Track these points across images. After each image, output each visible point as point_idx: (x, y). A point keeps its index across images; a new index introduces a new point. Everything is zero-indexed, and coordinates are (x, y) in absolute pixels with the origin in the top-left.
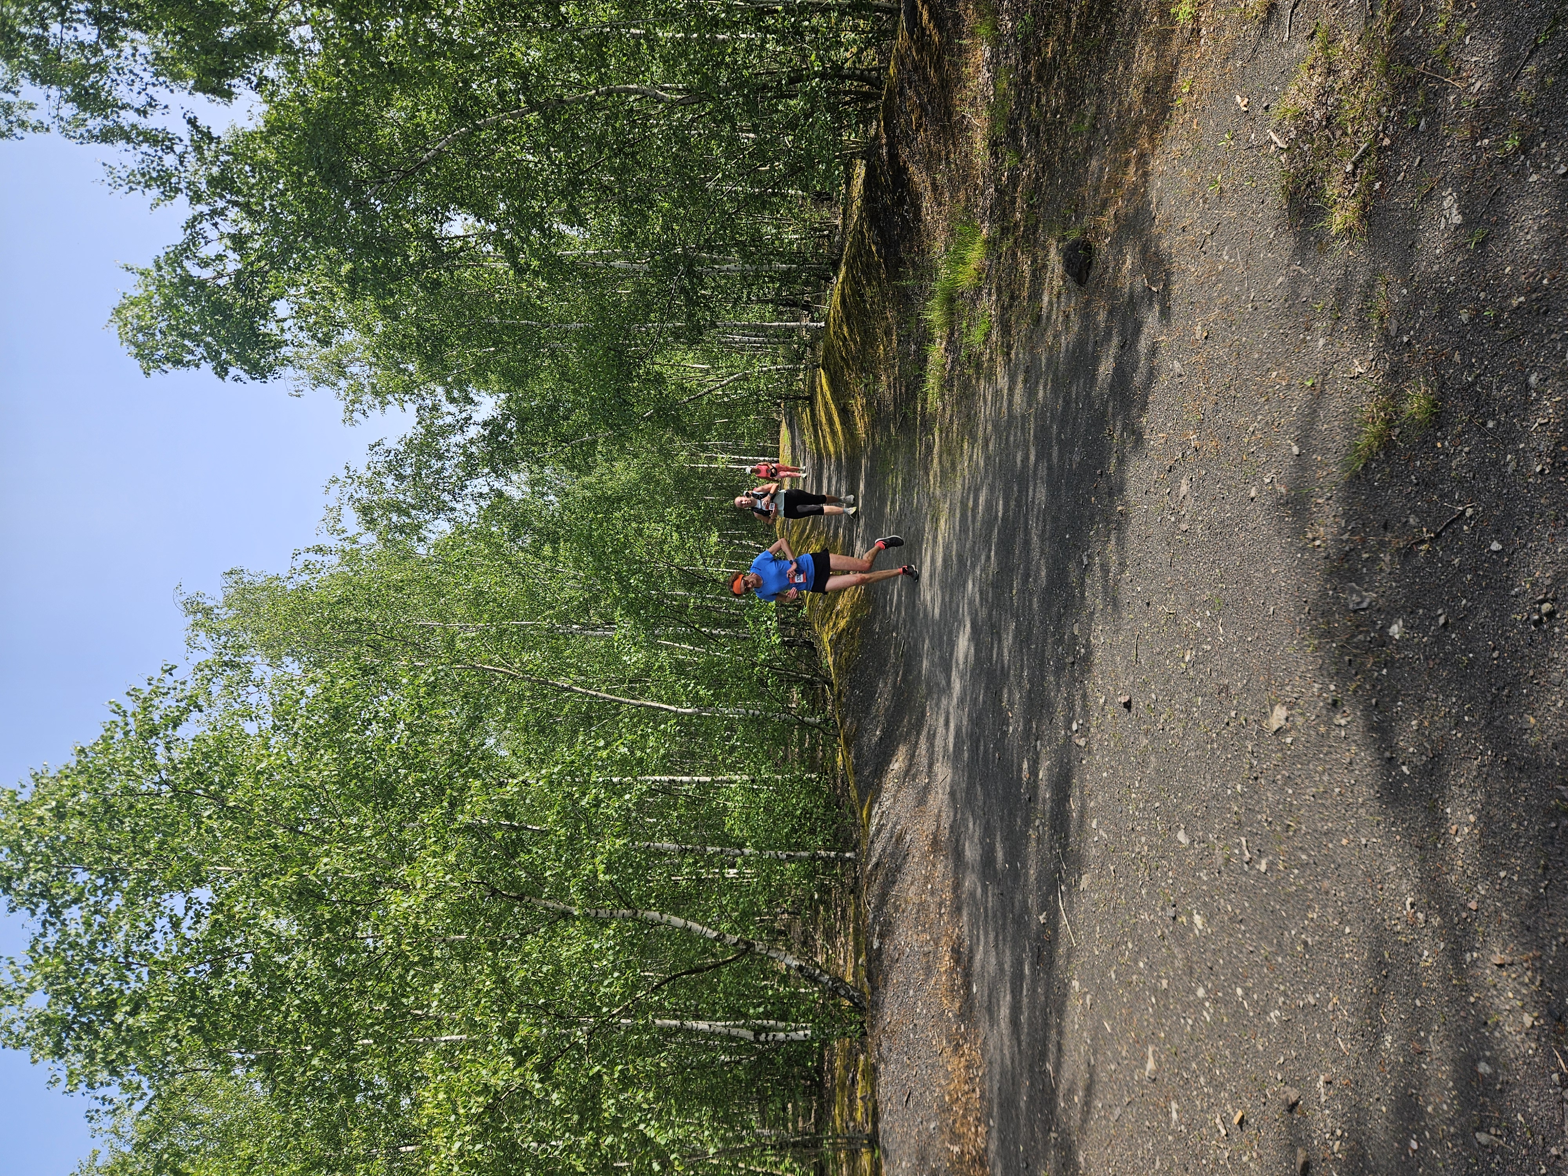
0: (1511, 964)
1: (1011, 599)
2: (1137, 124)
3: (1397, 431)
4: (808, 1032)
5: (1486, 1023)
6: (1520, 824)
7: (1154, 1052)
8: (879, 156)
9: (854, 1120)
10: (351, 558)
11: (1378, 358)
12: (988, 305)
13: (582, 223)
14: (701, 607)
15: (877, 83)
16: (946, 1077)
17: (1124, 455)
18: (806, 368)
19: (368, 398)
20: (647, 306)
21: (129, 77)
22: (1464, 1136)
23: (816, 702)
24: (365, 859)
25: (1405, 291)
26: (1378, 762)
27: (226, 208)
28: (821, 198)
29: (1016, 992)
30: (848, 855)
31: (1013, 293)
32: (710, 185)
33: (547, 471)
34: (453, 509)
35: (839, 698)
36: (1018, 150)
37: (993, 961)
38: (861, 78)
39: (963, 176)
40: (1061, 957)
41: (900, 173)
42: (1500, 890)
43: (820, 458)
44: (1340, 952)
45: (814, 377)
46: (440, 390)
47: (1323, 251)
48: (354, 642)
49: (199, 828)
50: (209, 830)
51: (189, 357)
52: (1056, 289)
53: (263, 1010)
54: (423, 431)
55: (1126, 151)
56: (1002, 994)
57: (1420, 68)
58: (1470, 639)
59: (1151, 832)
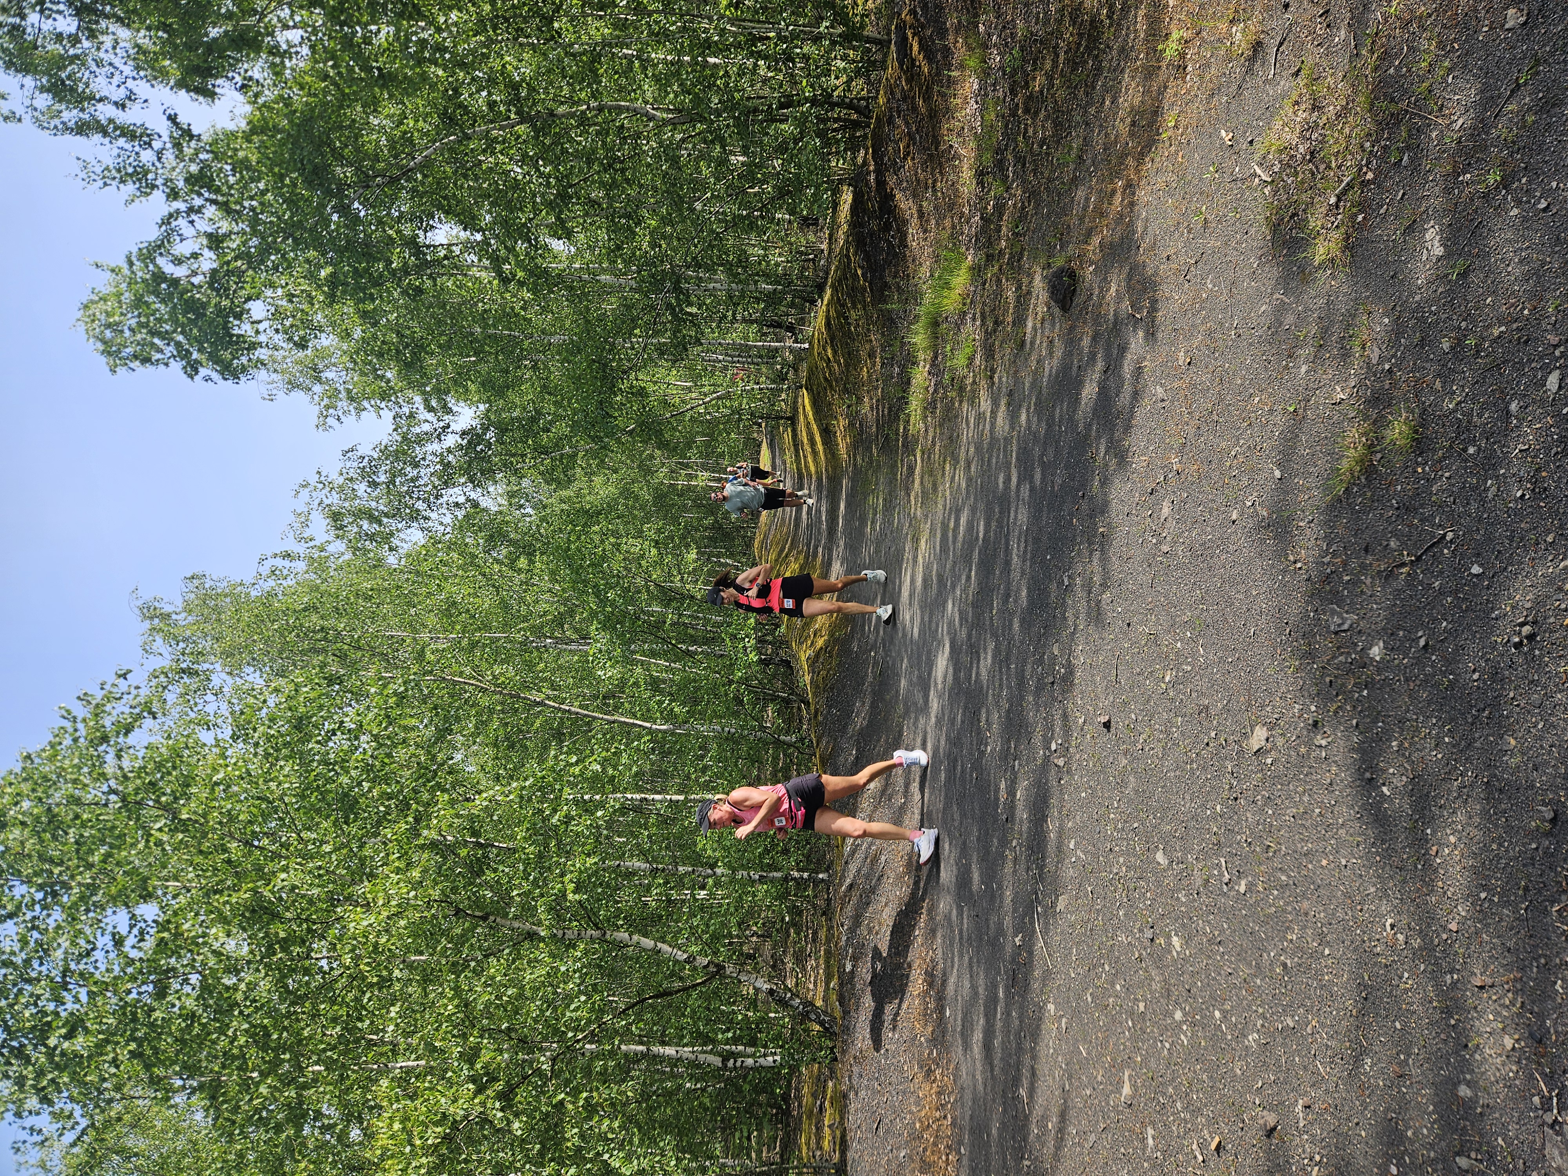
0: (1492, 986)
1: (991, 619)
2: (1123, 156)
3: (1379, 456)
4: (778, 1058)
5: (1466, 1046)
6: (1500, 845)
7: (1130, 1076)
8: (867, 183)
9: (821, 1149)
10: (318, 564)
11: (1360, 385)
12: (972, 331)
13: (568, 235)
14: (678, 623)
15: (865, 112)
16: (917, 1104)
17: (1106, 478)
18: (789, 388)
19: (343, 404)
20: (633, 320)
21: (108, 69)
22: (1444, 1160)
23: (791, 721)
24: (321, 876)
25: (1386, 320)
26: (1358, 783)
27: (203, 206)
28: (808, 222)
29: (989, 1015)
30: (821, 876)
31: (997, 319)
32: (698, 206)
33: (525, 482)
34: (426, 518)
35: (816, 716)
36: (1005, 179)
37: (967, 984)
38: (850, 106)
39: (949, 204)
40: (1036, 980)
41: (886, 198)
42: (1480, 911)
43: (801, 477)
44: (1319, 976)
45: (796, 397)
46: (418, 399)
47: (1306, 281)
48: (317, 652)
49: (147, 841)
50: (159, 843)
51: (159, 356)
52: (1040, 315)
53: (209, 1034)
54: (399, 439)
55: (1112, 182)
56: (975, 1018)
57: (1403, 105)
58: (1450, 661)
59: (1130, 852)
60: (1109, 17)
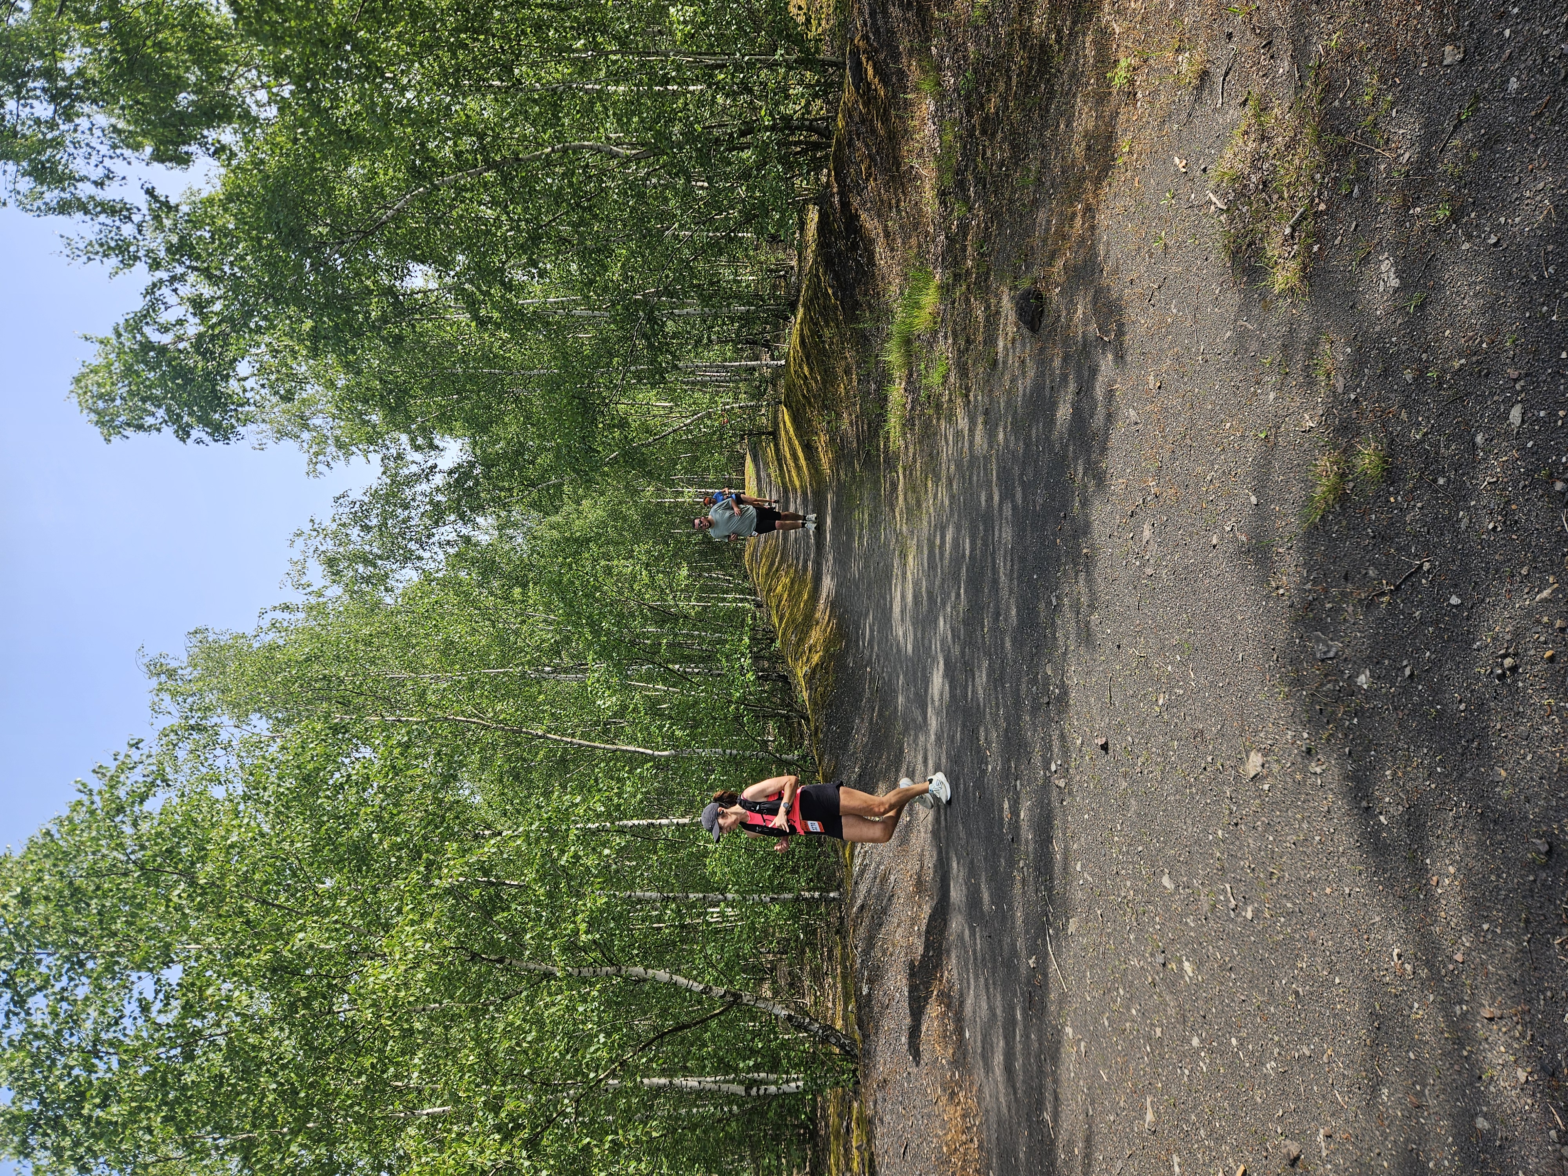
0: (1501, 1018)
1: (983, 636)
2: (1081, 181)
3: (1351, 484)
4: (800, 1084)
5: (1480, 1078)
6: (1499, 876)
7: (1152, 1102)
8: (832, 205)
9: (851, 1170)
10: (317, 612)
11: (1328, 413)
12: (944, 348)
14: (673, 644)
15: (826, 133)
16: (943, 1127)
17: (1086, 499)
18: (768, 405)
19: (332, 449)
20: (609, 352)
21: (85, 150)
23: (793, 737)
24: (340, 929)
25: (1349, 350)
26: (1355, 811)
27: (185, 274)
28: (776, 240)
29: (1009, 1038)
30: (832, 895)
31: (968, 337)
32: (667, 235)
33: (515, 514)
34: (420, 558)
35: (816, 734)
36: (966, 200)
37: (985, 1006)
38: (810, 129)
39: (916, 224)
40: (1052, 1002)
41: (852, 219)
42: (1484, 942)
43: (786, 491)
44: (1331, 1004)
45: (776, 411)
46: (404, 438)
47: (1267, 309)
48: (323, 700)
49: (167, 908)
50: (179, 908)
51: (150, 421)
52: (1010, 335)
53: (238, 1094)
54: (388, 481)
55: (1071, 205)
56: (995, 1040)
57: (1350, 138)
58: (1436, 691)
59: (1136, 876)
60: (1058, 42)
